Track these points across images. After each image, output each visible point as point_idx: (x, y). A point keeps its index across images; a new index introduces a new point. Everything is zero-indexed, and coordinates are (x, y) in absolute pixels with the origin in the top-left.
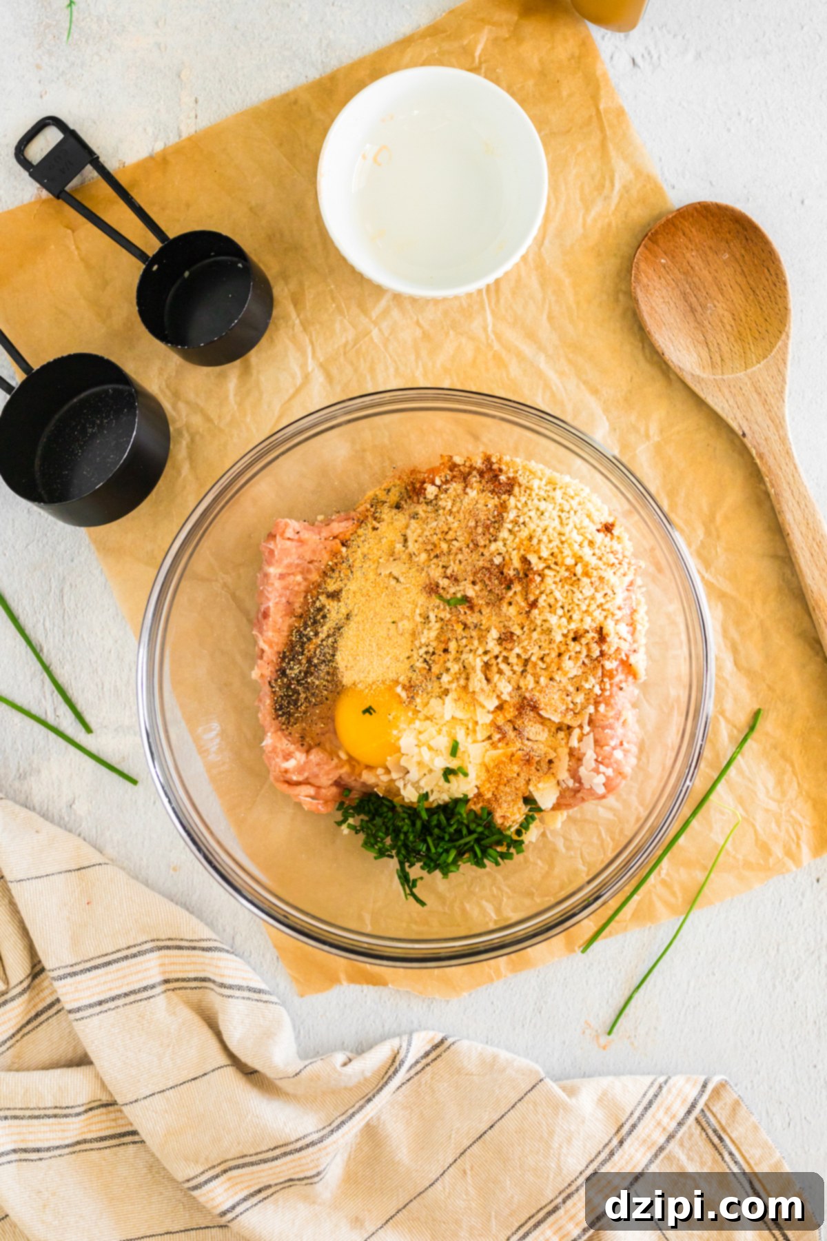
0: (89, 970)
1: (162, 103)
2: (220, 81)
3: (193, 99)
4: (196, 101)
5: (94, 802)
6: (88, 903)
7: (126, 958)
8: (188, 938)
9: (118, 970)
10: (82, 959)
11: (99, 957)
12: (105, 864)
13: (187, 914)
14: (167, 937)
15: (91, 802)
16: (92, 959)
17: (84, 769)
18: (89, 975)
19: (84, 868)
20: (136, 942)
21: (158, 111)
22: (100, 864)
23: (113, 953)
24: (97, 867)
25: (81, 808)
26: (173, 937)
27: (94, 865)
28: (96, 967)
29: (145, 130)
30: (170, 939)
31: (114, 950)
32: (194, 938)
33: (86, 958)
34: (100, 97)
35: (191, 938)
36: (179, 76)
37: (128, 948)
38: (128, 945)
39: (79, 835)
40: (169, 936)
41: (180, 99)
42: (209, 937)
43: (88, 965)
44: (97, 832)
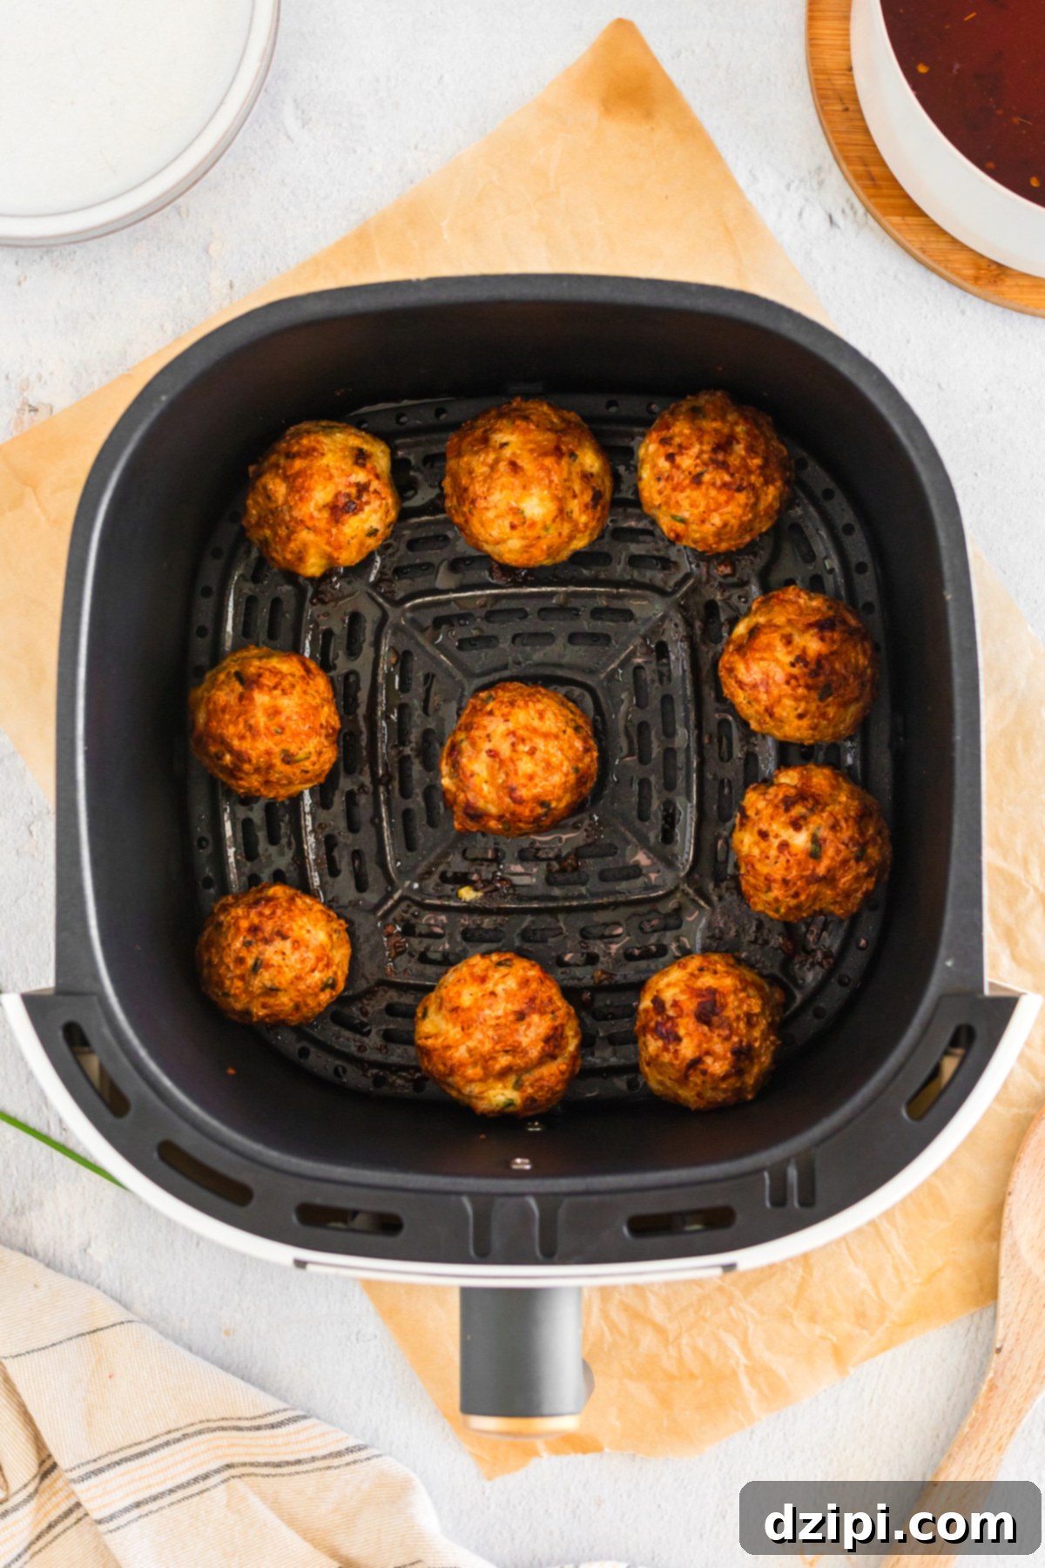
0: (118, 1463)
1: (184, 289)
2: (263, 257)
3: (227, 282)
4: (231, 286)
5: (116, 1245)
6: (110, 1377)
7: (167, 1444)
8: (248, 1415)
9: (156, 1462)
10: (108, 1450)
11: (130, 1446)
12: (129, 1321)
13: (242, 1384)
14: (219, 1416)
15: (112, 1245)
16: (121, 1449)
17: (101, 1201)
18: (118, 1469)
19: (101, 1329)
20: (178, 1426)
21: (179, 300)
22: (122, 1323)
23: (149, 1440)
24: (118, 1327)
25: (99, 1253)
26: (227, 1416)
27: (114, 1325)
28: (127, 1460)
29: (162, 327)
30: (223, 1419)
31: (149, 1437)
32: (257, 1414)
33: (113, 1449)
34: (100, 282)
35: (252, 1415)
36: (207, 252)
37: (169, 1432)
38: (168, 1429)
39: (99, 1287)
40: (222, 1415)
41: (209, 284)
42: (276, 1408)
43: (116, 1457)
44: (121, 1284)
